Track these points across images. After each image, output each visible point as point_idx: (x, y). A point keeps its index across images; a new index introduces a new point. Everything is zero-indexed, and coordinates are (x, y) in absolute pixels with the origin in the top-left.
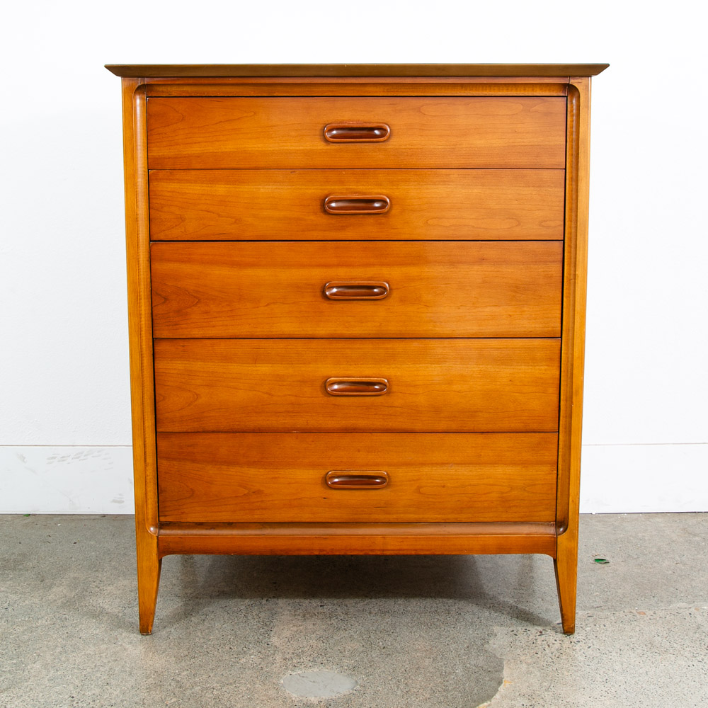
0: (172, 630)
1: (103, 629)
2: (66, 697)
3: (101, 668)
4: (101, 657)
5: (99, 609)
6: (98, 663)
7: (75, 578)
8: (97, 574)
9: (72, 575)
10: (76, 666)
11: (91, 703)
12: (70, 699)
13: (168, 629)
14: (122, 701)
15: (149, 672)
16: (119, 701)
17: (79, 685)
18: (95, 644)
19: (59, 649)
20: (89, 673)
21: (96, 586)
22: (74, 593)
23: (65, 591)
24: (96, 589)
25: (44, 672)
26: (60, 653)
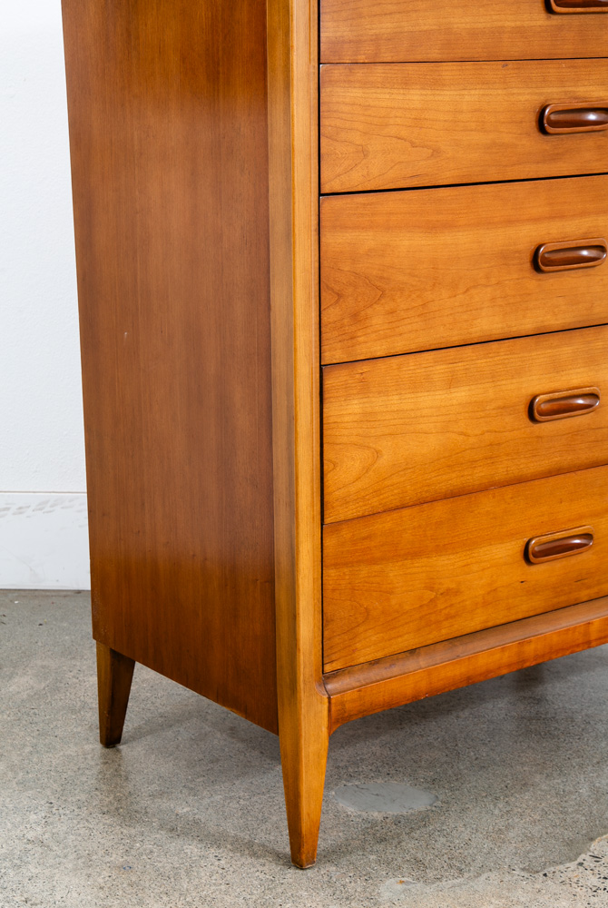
0: (181, 730)
1: (87, 727)
2: (42, 802)
3: (87, 772)
4: (86, 759)
5: (79, 704)
6: (82, 766)
7: (43, 667)
8: (73, 662)
9: (39, 663)
10: (53, 769)
11: (76, 810)
12: (48, 805)
13: (175, 729)
14: (117, 809)
15: (151, 777)
16: (113, 808)
17: (59, 790)
18: (76, 744)
19: (28, 749)
20: (71, 776)
21: (74, 677)
22: (43, 685)
23: (31, 682)
24: (74, 680)
25: (10, 774)
26: (31, 753)
